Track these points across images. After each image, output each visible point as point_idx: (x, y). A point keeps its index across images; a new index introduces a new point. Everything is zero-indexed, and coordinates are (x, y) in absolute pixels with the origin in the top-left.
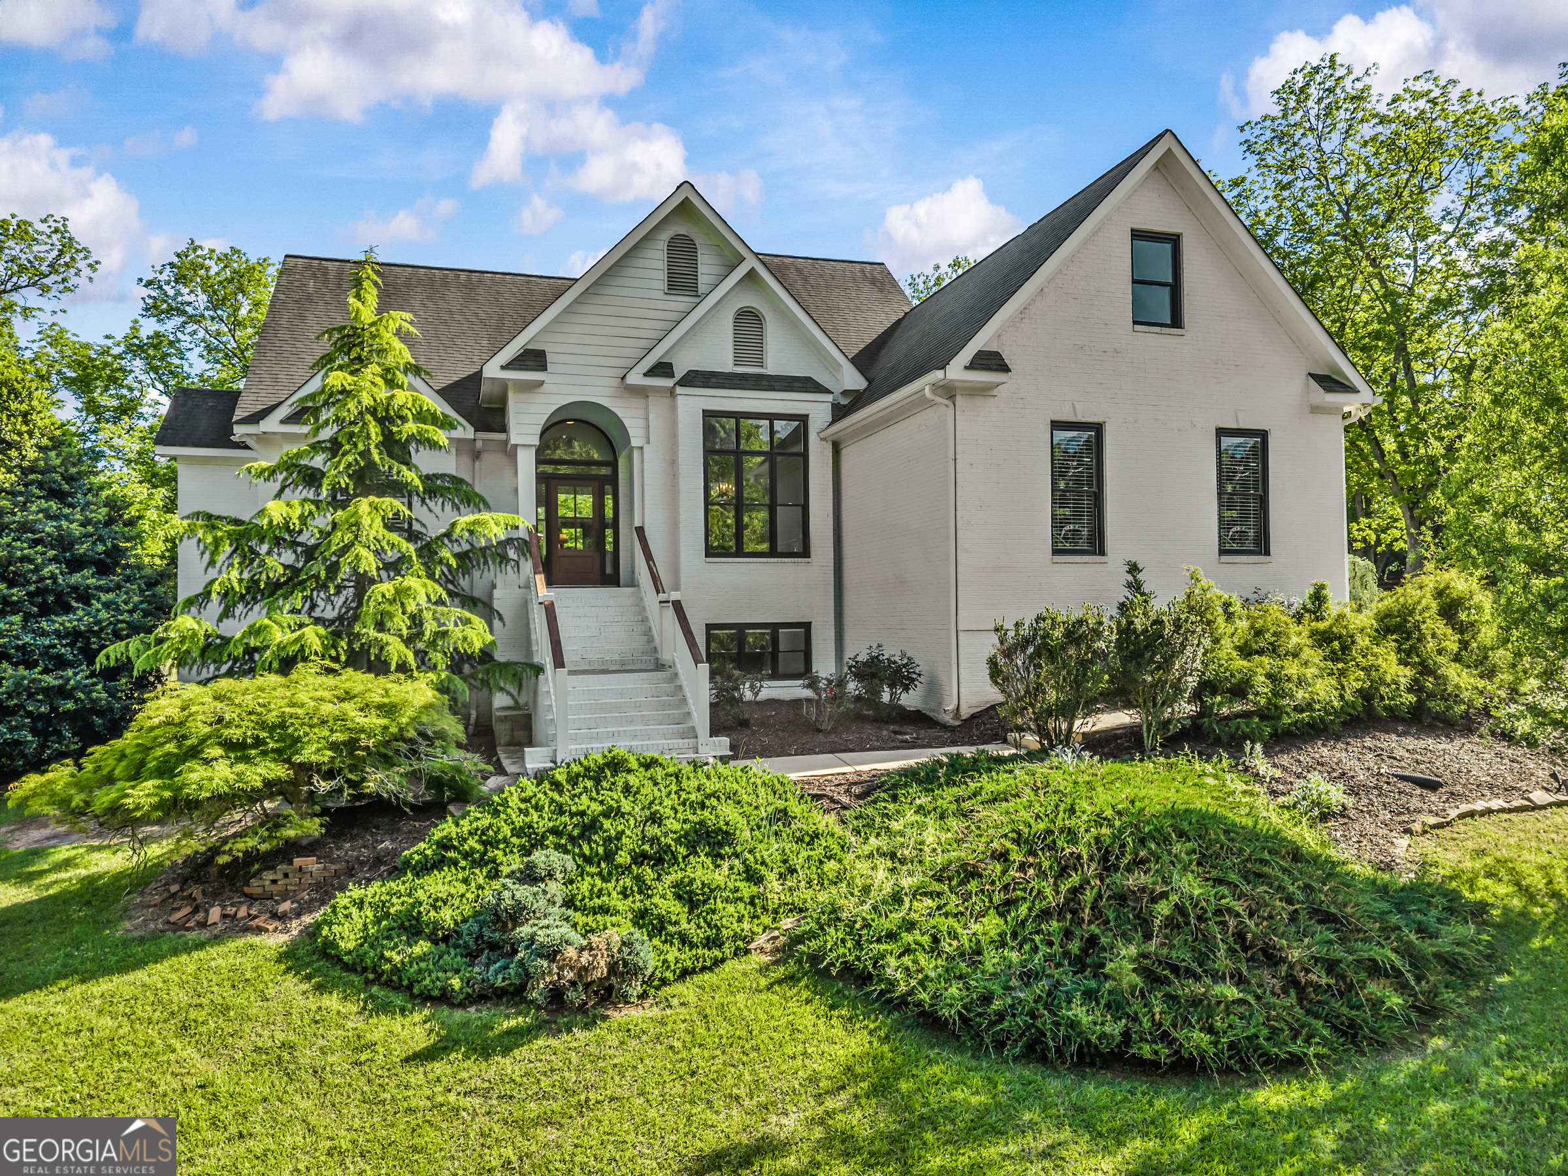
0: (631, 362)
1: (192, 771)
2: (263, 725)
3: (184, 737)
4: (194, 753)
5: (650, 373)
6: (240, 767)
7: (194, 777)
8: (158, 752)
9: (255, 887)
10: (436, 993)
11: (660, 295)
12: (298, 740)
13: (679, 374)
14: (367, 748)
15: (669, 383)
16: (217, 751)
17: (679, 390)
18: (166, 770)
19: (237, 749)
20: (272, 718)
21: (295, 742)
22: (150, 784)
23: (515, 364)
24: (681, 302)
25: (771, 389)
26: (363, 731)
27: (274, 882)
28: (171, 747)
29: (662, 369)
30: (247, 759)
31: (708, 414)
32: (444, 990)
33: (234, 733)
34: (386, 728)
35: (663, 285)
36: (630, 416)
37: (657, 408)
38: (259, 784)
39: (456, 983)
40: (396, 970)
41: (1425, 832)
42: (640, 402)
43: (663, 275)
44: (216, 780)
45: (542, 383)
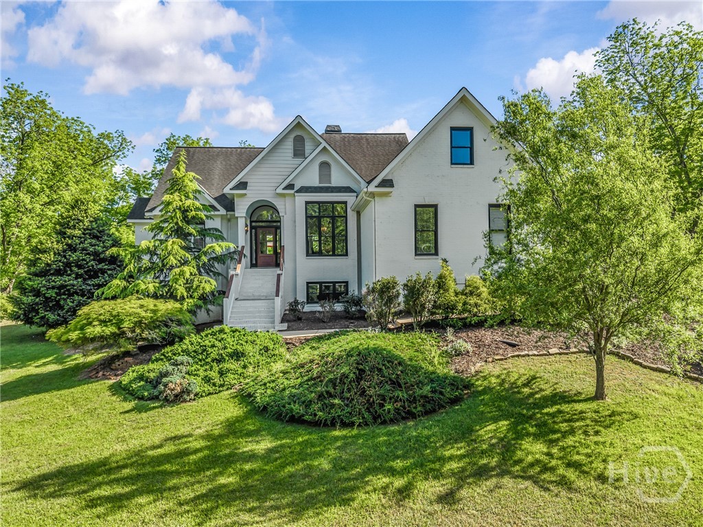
0: (278, 185)
1: (88, 328)
2: (112, 316)
3: (89, 318)
4: (90, 324)
5: (285, 188)
6: (104, 328)
7: (89, 330)
8: (81, 323)
9: (113, 366)
10: (140, 397)
11: (291, 158)
12: (122, 320)
13: (296, 189)
14: (145, 324)
15: (292, 192)
16: (96, 323)
17: (296, 194)
18: (82, 329)
19: (104, 323)
20: (114, 313)
21: (122, 321)
22: (77, 332)
23: (236, 187)
24: (299, 160)
25: (332, 192)
26: (144, 317)
27: (119, 365)
28: (85, 322)
29: (290, 186)
30: (106, 326)
31: (307, 203)
32: (142, 396)
33: (102, 317)
34: (152, 317)
35: (292, 155)
36: (278, 204)
37: (288, 201)
38: (109, 334)
39: (146, 394)
40: (133, 390)
41: (493, 361)
42: (283, 199)
43: (292, 151)
44: (96, 332)
45: (246, 194)
